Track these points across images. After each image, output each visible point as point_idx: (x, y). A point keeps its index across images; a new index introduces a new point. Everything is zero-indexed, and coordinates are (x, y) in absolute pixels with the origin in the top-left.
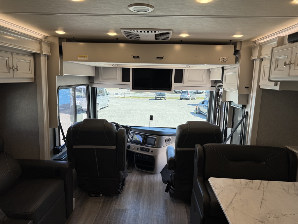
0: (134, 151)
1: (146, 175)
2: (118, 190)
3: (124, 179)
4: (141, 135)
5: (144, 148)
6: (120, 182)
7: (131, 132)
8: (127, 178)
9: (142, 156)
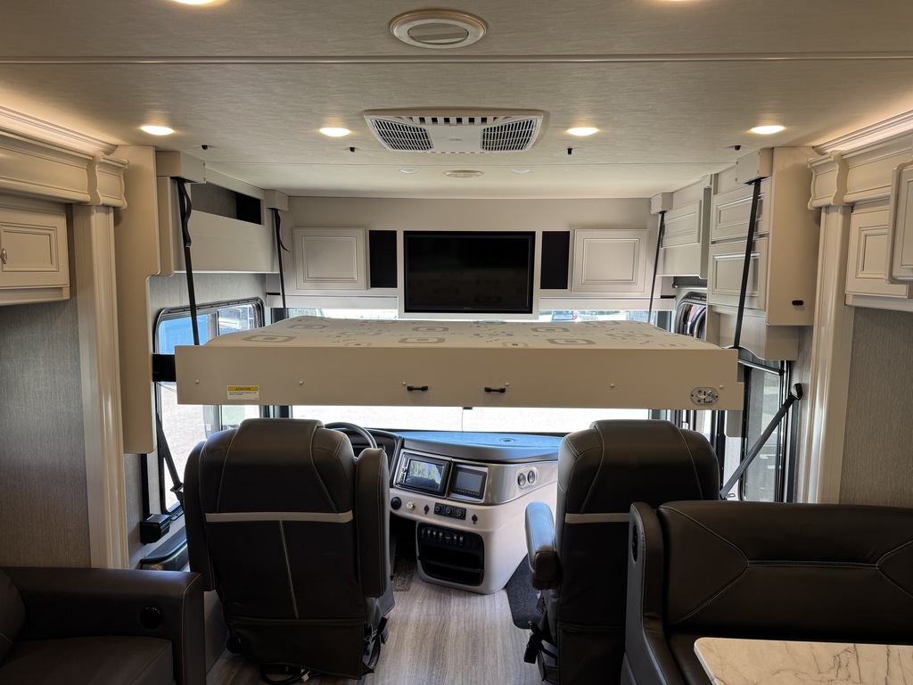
0: (414, 516)
1: (457, 599)
2: (364, 657)
3: (384, 621)
4: (438, 463)
5: (446, 506)
6: (368, 632)
7: (403, 451)
8: (392, 614)
9: (441, 534)
